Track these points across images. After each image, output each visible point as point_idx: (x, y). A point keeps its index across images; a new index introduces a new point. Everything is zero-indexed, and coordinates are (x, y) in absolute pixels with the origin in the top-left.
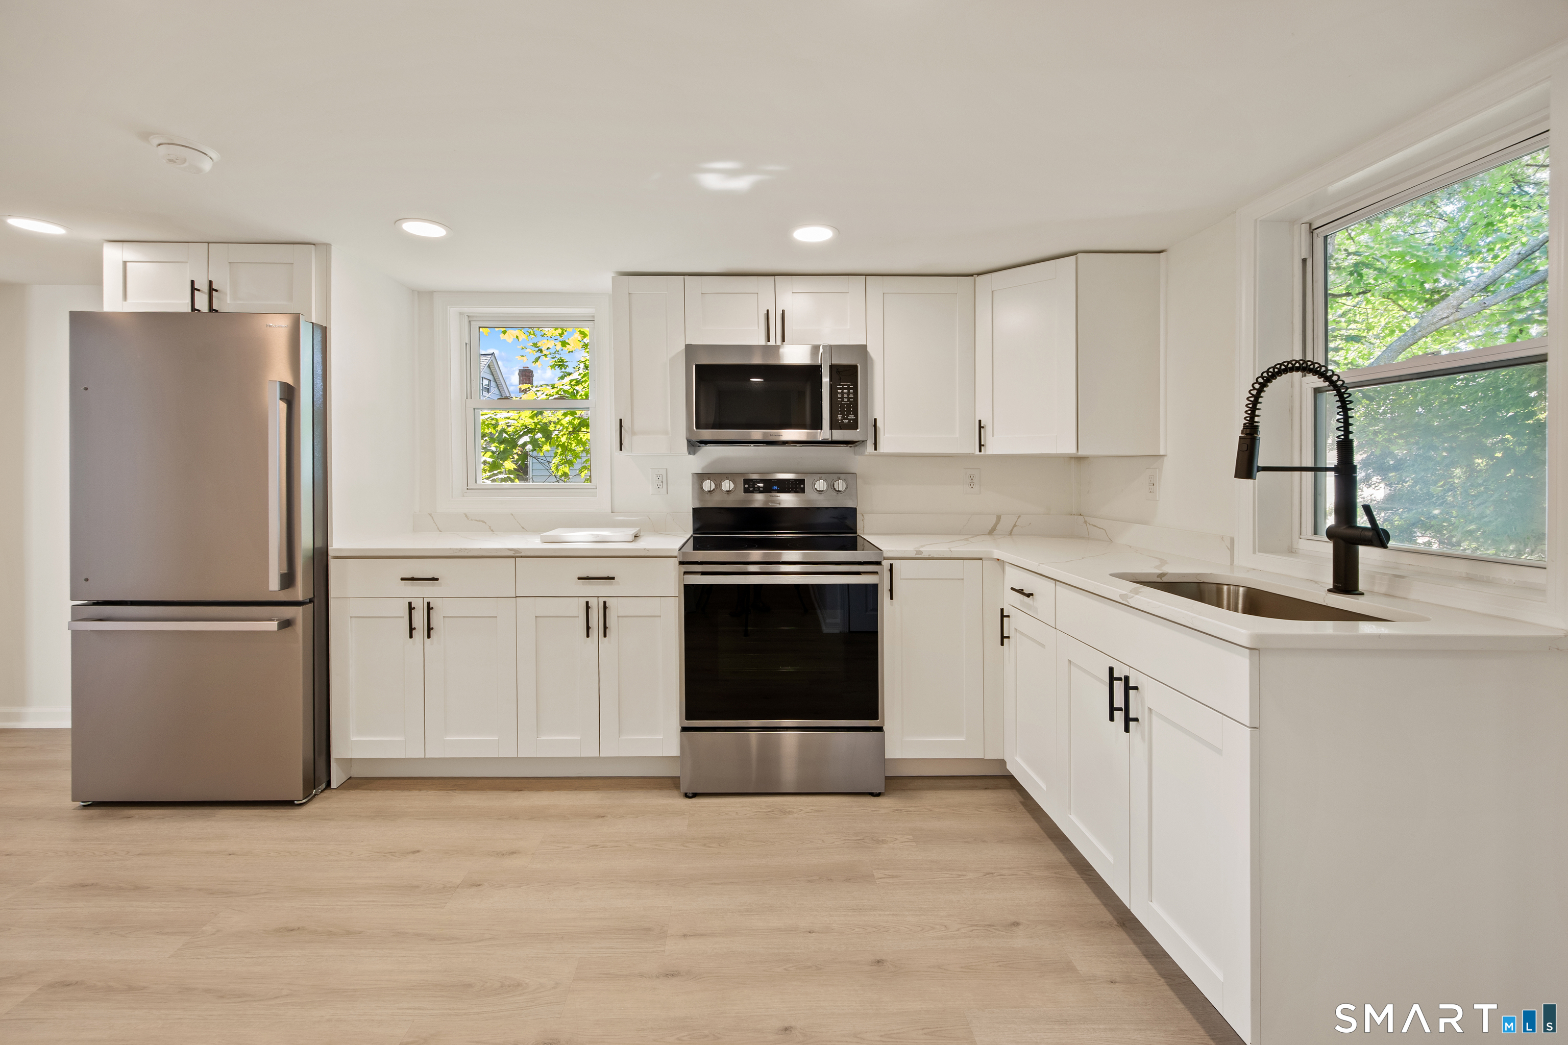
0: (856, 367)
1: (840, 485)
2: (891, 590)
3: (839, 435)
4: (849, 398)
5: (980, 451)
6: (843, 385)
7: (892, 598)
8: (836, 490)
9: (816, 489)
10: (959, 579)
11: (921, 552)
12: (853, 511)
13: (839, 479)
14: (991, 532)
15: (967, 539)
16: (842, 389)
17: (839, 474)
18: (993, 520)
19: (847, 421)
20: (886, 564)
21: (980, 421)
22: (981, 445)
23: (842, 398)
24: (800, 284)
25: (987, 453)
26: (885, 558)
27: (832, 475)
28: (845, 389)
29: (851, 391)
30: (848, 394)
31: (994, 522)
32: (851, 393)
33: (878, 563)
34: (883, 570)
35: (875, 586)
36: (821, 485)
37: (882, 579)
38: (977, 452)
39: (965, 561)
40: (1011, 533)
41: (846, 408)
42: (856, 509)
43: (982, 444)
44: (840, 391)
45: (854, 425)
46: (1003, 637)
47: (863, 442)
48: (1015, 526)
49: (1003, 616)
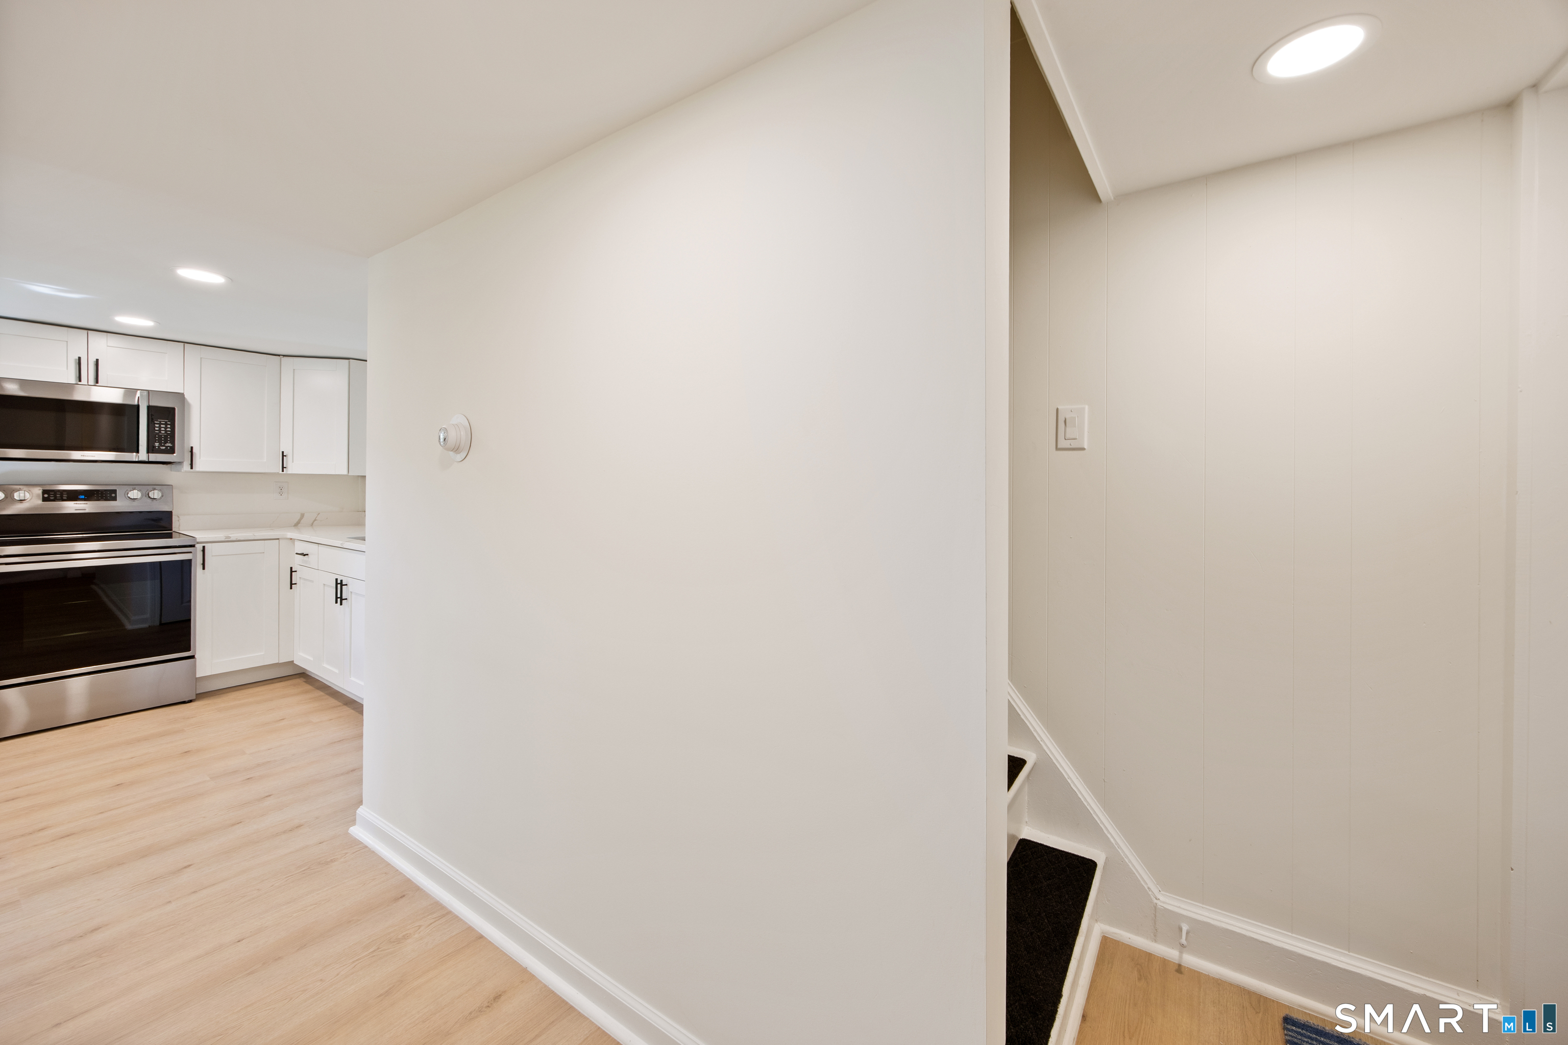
0: (174, 409)
1: (156, 494)
2: (204, 564)
3: (154, 457)
4: (166, 431)
5: (283, 471)
6: (160, 422)
7: (204, 568)
8: (152, 498)
9: (129, 497)
10: (261, 553)
11: (230, 537)
12: (169, 514)
13: (154, 489)
14: (296, 525)
15: (272, 530)
16: (160, 424)
17: (154, 486)
18: (298, 517)
19: (164, 448)
20: (199, 547)
21: (283, 452)
22: (283, 468)
23: (160, 430)
24: (113, 340)
25: (288, 473)
26: (198, 543)
27: (146, 487)
28: (163, 424)
29: (169, 426)
30: (166, 428)
31: (299, 518)
32: (169, 428)
33: (193, 546)
34: (196, 550)
35: (189, 562)
36: (135, 494)
37: (195, 556)
38: (281, 472)
39: (265, 541)
40: (312, 525)
41: (163, 438)
42: (171, 512)
43: (285, 466)
44: (157, 426)
45: (172, 451)
46: (291, 584)
47: (180, 463)
48: (315, 520)
49: (292, 572)
